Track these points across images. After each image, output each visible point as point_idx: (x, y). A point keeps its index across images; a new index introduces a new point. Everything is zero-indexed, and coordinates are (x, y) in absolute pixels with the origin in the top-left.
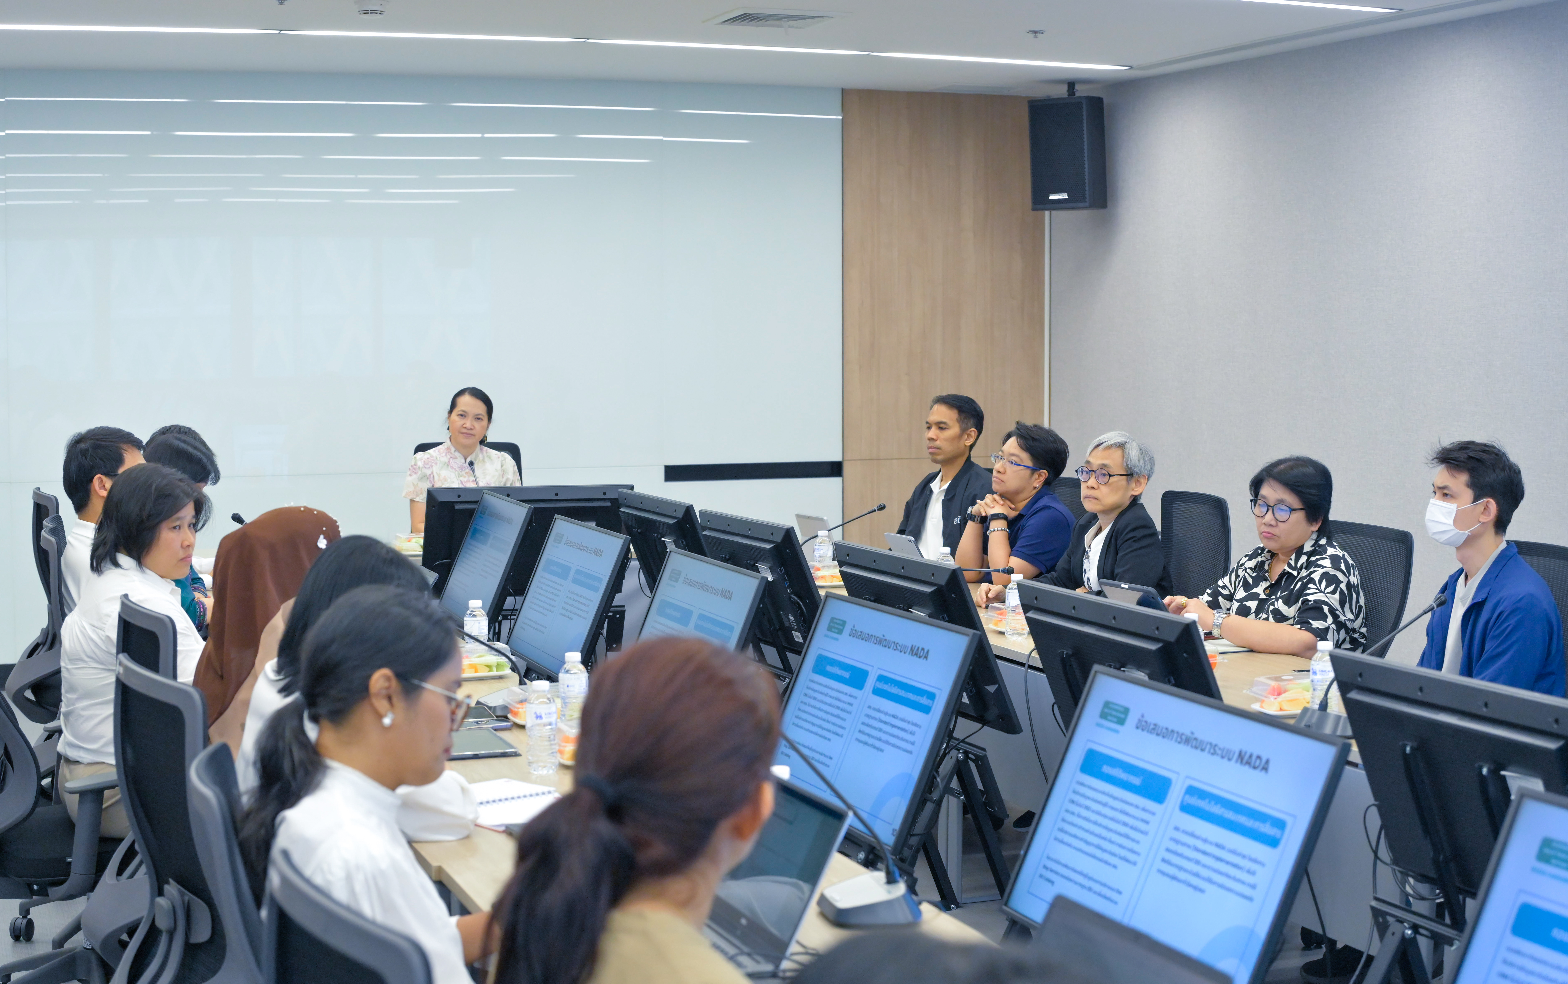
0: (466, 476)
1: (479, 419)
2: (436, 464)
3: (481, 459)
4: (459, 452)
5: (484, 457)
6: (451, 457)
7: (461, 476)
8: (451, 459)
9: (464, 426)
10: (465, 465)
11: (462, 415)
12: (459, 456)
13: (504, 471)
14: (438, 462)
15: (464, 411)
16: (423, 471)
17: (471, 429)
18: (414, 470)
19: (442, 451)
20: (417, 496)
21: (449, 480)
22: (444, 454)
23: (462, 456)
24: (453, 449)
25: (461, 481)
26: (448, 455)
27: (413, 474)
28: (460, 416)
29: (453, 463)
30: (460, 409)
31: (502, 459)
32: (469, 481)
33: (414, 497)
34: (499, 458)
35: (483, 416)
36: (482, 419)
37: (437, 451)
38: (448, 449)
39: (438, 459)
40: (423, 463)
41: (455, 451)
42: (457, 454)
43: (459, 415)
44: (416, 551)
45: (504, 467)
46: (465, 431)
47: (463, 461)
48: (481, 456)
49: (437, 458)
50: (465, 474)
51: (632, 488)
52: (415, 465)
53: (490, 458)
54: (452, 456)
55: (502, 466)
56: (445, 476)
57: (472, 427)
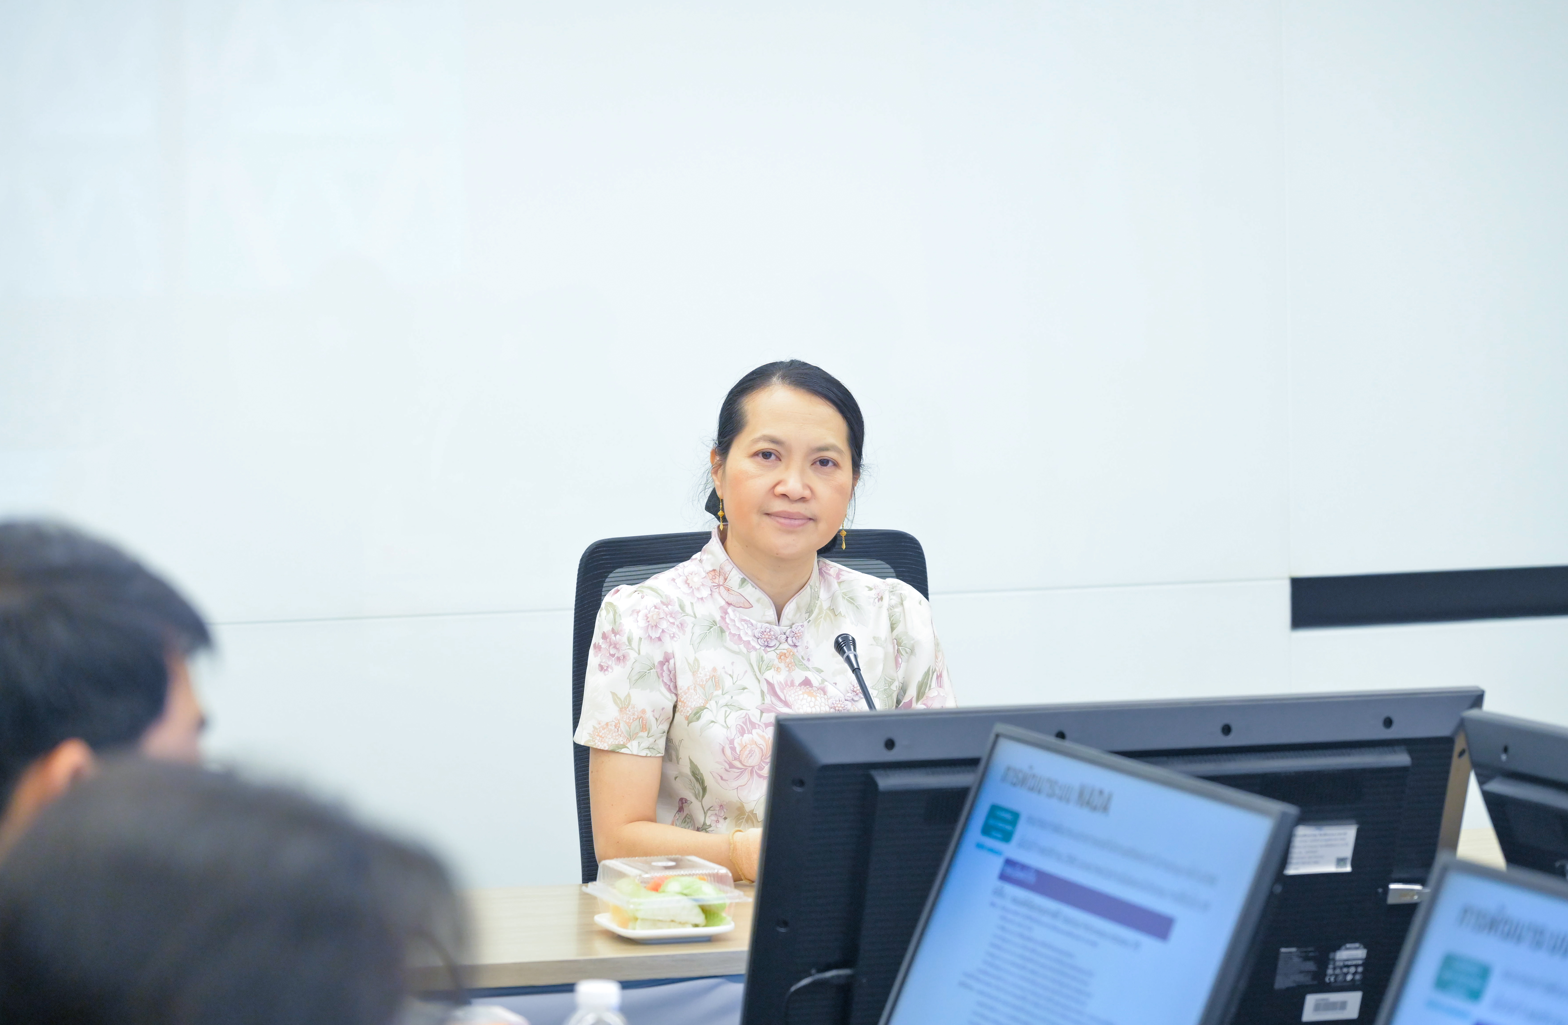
0: (782, 665)
1: (824, 462)
2: (682, 626)
3: (826, 605)
4: (758, 585)
5: (833, 598)
6: (729, 604)
7: (768, 668)
8: (730, 610)
9: (780, 489)
10: (776, 628)
11: (766, 455)
12: (758, 601)
13: (899, 644)
14: (689, 620)
15: (774, 441)
16: (643, 652)
17: (803, 499)
18: (612, 651)
19: (696, 580)
20: (631, 737)
21: (728, 682)
22: (705, 593)
23: (767, 600)
24: (735, 576)
25: (770, 685)
26: (716, 595)
27: (612, 662)
28: (760, 459)
29: (738, 624)
30: (758, 435)
31: (893, 602)
32: (792, 684)
33: (621, 741)
34: (881, 599)
35: (839, 451)
36: (836, 465)
37: (680, 581)
38: (717, 573)
39: (688, 609)
40: (642, 623)
41: (743, 581)
42: (751, 592)
43: (756, 454)
44: (683, 924)
45: (899, 629)
46: (779, 506)
47: (771, 614)
48: (823, 595)
49: (682, 607)
50: (776, 662)
51: (1477, 699)
52: (614, 631)
53: (852, 600)
54: (731, 599)
55: (893, 629)
56: (715, 669)
57: (807, 493)
